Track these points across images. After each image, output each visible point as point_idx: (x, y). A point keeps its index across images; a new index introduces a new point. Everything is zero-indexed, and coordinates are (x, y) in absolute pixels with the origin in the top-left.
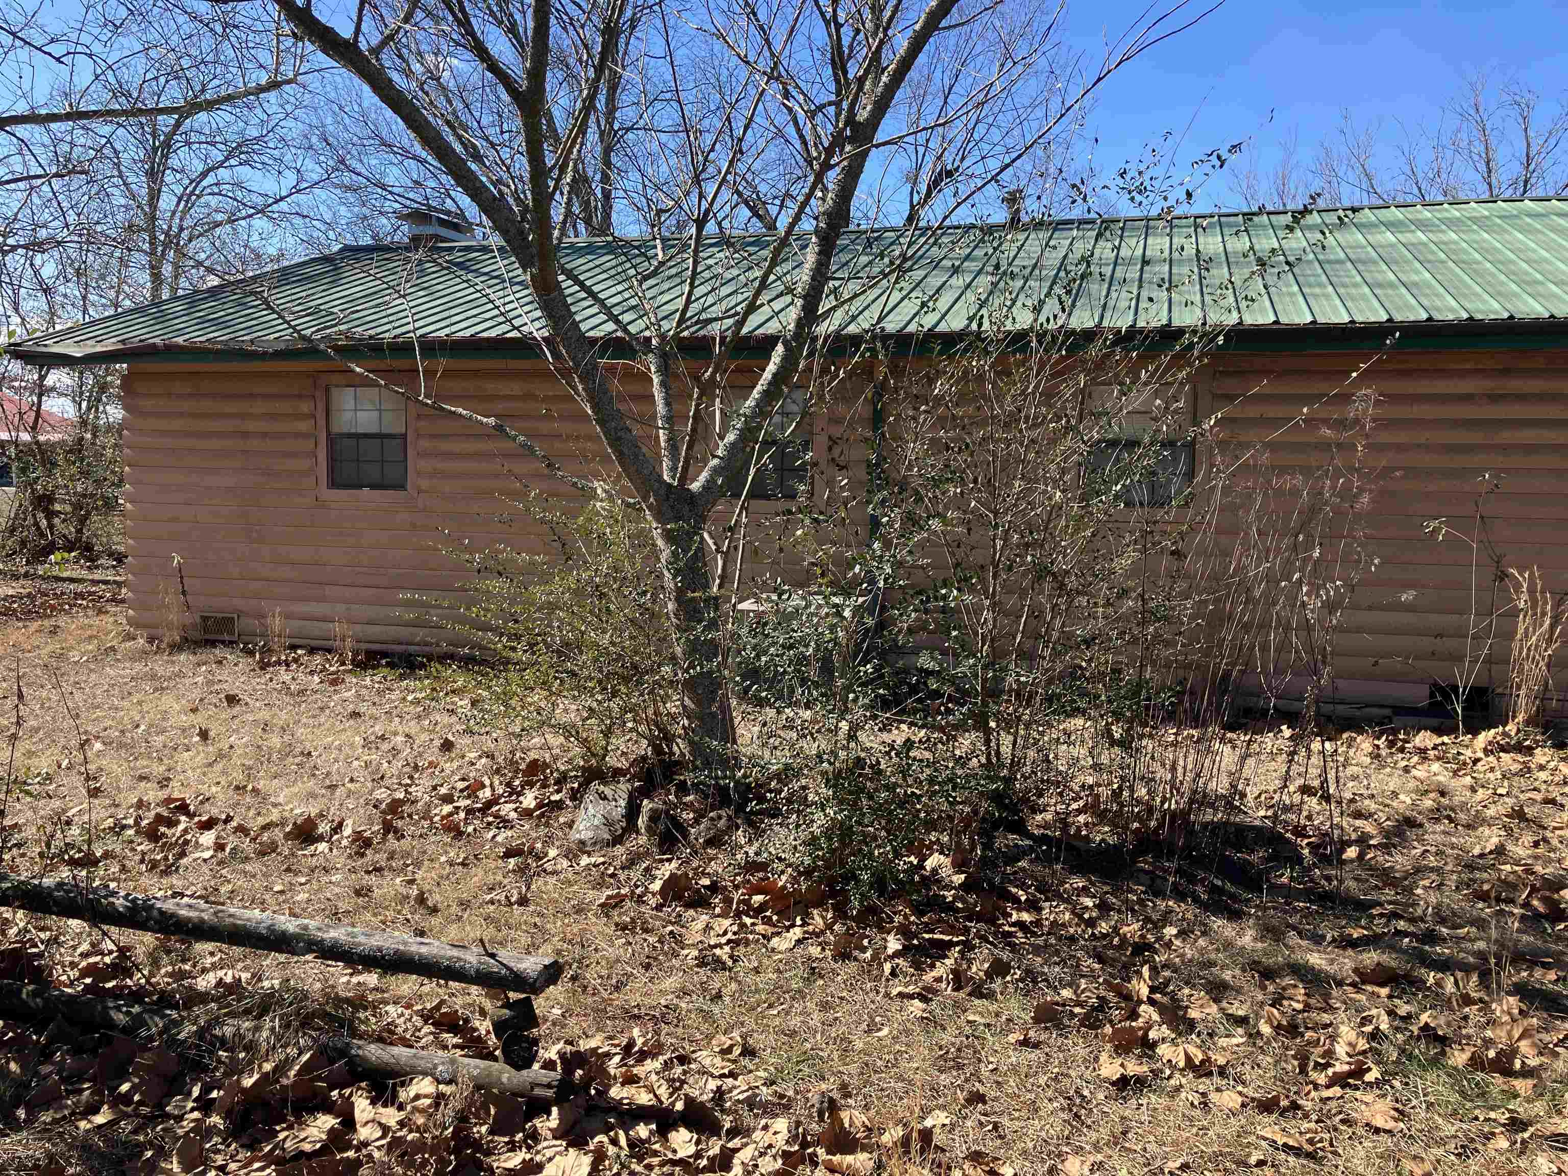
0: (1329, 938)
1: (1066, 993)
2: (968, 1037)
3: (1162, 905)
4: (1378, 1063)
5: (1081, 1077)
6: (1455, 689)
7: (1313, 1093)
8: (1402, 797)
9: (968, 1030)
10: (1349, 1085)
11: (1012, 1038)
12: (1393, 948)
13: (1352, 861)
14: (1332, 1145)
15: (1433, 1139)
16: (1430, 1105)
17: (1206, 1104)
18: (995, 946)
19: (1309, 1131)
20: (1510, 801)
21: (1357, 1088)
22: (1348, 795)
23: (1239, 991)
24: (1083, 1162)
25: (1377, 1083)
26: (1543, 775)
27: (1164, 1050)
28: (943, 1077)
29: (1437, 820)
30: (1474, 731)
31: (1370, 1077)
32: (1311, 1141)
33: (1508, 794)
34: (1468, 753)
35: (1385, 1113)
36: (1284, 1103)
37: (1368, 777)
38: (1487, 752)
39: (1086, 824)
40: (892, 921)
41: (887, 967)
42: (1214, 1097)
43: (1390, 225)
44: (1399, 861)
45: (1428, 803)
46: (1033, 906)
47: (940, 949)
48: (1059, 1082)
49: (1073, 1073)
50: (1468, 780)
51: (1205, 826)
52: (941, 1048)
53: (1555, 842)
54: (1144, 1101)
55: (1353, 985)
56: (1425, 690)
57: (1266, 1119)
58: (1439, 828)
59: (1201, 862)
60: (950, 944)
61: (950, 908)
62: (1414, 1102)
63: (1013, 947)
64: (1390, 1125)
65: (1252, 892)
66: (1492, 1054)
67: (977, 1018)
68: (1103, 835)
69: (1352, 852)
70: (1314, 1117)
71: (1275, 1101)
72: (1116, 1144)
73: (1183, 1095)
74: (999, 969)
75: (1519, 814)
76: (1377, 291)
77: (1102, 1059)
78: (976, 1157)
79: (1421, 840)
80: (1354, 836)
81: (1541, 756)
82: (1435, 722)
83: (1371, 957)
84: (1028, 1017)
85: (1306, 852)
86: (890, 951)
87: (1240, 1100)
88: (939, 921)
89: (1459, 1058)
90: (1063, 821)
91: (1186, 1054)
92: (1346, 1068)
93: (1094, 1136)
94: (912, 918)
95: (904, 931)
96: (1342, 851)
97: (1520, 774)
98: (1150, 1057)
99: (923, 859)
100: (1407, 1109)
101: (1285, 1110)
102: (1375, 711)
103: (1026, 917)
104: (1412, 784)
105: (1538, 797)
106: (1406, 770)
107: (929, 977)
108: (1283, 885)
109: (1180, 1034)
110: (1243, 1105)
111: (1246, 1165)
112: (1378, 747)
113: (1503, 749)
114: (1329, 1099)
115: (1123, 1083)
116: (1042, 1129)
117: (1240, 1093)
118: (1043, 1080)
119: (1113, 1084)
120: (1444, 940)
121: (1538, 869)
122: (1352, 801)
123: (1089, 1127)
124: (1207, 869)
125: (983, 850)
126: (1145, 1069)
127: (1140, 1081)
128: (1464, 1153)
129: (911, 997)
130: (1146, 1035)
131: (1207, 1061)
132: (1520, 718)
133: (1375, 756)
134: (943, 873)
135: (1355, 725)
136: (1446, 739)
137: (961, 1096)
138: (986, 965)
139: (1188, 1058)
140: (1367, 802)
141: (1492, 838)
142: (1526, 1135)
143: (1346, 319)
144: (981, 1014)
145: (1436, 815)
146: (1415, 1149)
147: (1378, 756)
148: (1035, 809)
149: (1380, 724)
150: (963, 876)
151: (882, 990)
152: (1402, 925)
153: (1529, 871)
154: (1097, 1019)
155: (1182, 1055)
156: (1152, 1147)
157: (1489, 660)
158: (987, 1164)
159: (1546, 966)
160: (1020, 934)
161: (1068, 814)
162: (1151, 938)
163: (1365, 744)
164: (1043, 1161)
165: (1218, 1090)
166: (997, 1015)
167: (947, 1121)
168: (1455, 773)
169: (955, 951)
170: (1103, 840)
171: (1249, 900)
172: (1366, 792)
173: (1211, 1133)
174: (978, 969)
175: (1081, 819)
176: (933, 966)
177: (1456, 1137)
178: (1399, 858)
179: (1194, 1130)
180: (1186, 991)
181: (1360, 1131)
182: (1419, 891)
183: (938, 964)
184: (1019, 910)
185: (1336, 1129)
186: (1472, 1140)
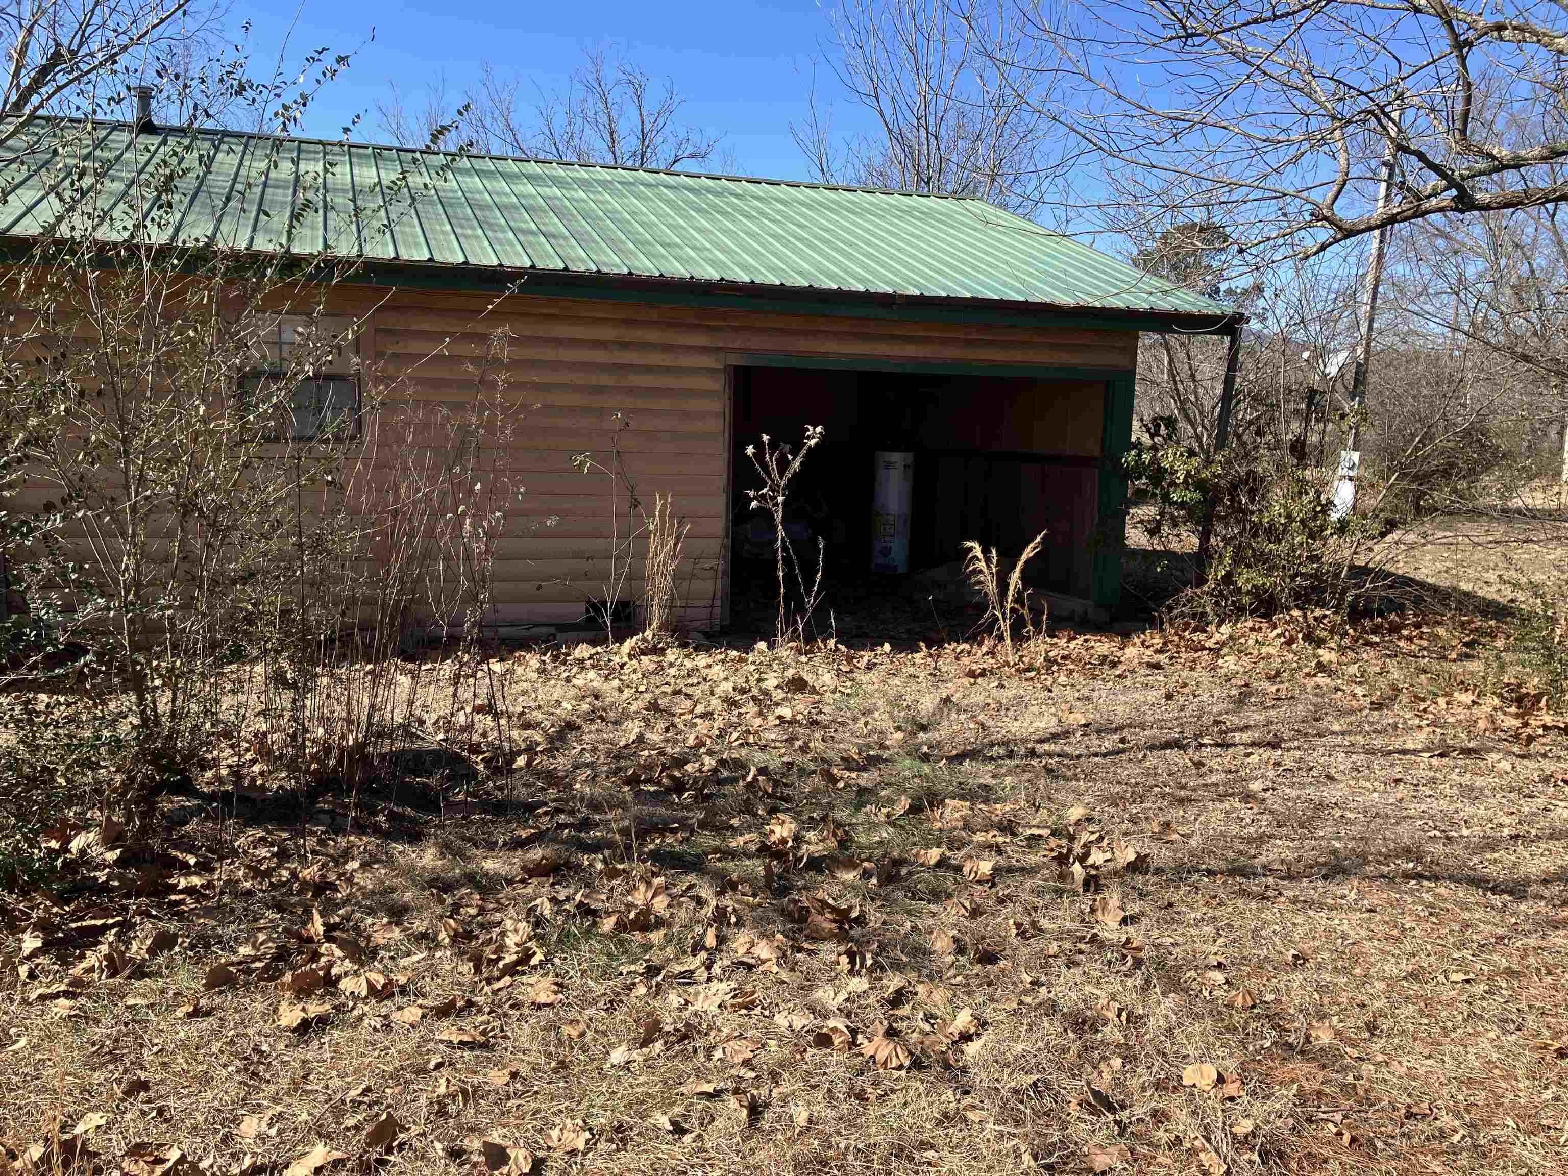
0: (500, 843)
1: (245, 950)
2: (126, 1024)
3: (342, 841)
4: (540, 946)
5: (259, 1033)
6: (604, 604)
7: (486, 989)
8: (564, 705)
9: (128, 1016)
10: (517, 972)
11: (180, 1013)
12: (555, 840)
13: (521, 769)
14: (502, 1030)
15: (587, 1001)
16: (583, 972)
17: (388, 1026)
18: (160, 919)
19: (482, 1023)
20: (648, 696)
21: (523, 973)
22: (519, 709)
23: (420, 909)
24: (260, 1119)
25: (541, 964)
26: (672, 671)
27: (347, 985)
28: (96, 1075)
29: (592, 720)
30: (621, 640)
31: (534, 961)
32: (483, 1033)
33: (647, 691)
34: (617, 659)
35: (547, 989)
36: (460, 1004)
37: (535, 690)
38: (630, 656)
39: (262, 774)
40: (29, 917)
41: (23, 971)
42: (396, 1016)
43: (531, 178)
44: (562, 762)
45: (585, 707)
46: (204, 867)
47: (92, 936)
48: (234, 1043)
49: (250, 1031)
50: (616, 683)
51: (383, 757)
52: (93, 1044)
53: (681, 726)
54: (326, 1039)
55: (523, 881)
56: (582, 607)
57: (445, 1023)
58: (594, 727)
59: (382, 793)
60: (105, 928)
61: (104, 888)
62: (572, 973)
63: (180, 916)
64: (552, 998)
65: (431, 813)
66: (632, 915)
67: (139, 1001)
68: (280, 781)
69: (521, 761)
70: (487, 1010)
71: (453, 1003)
72: (296, 1090)
73: (366, 1022)
74: (164, 942)
75: (654, 706)
76: (521, 238)
77: (281, 1009)
78: (137, 1151)
79: (580, 741)
80: (523, 746)
81: (671, 655)
82: (591, 635)
83: (536, 854)
84: (198, 985)
85: (481, 767)
86: (26, 951)
87: (419, 1012)
88: (88, 906)
89: (608, 924)
90: (236, 773)
91: (368, 981)
92: (515, 957)
93: (272, 1089)
94: (55, 910)
95: (44, 926)
96: (513, 761)
97: (656, 672)
98: (333, 994)
99: (66, 841)
100: (566, 981)
101: (462, 1009)
102: (544, 630)
103: (196, 881)
104: (572, 692)
105: (669, 689)
106: (568, 680)
107: (77, 970)
108: (460, 803)
109: (362, 965)
110: (424, 1016)
111: (425, 1071)
112: (544, 662)
113: (644, 653)
114: (500, 989)
115: (304, 1027)
116: (214, 1098)
117: (420, 1006)
118: (215, 1048)
119: (294, 1031)
120: (597, 825)
121: (669, 750)
122: (522, 714)
123: (268, 1081)
124: (387, 799)
125: (141, 820)
126: (327, 1006)
127: (323, 1021)
128: (611, 1008)
129: (57, 996)
130: (328, 972)
131: (389, 983)
132: (655, 624)
133: (542, 671)
134: (95, 851)
135: (525, 645)
136: (599, 649)
137: (118, 1091)
138: (149, 942)
139: (371, 985)
140: (535, 713)
141: (633, 728)
142: (660, 978)
143: (495, 262)
144: (144, 996)
145: (594, 716)
146: (573, 1015)
147: (544, 670)
148: (204, 765)
149: (545, 642)
150: (118, 851)
151: (18, 998)
152: (562, 818)
153: (662, 753)
154: (277, 969)
155: (364, 984)
156: (336, 1083)
157: (629, 578)
158: (151, 1154)
159: (674, 831)
160: (189, 900)
161: (242, 766)
162: (332, 877)
163: (533, 660)
164: (216, 1131)
165: (400, 1008)
166: (163, 992)
167: (103, 1122)
168: (607, 678)
169: (111, 936)
170: (280, 787)
171: (427, 822)
172: (532, 704)
173: (392, 1051)
174: (138, 949)
175: (256, 768)
176: (82, 957)
177: (605, 994)
178: (562, 760)
179: (376, 1053)
180: (369, 921)
181: (526, 1011)
182: (578, 786)
183: (89, 953)
184: (186, 875)
185: (506, 1015)
186: (618, 994)
